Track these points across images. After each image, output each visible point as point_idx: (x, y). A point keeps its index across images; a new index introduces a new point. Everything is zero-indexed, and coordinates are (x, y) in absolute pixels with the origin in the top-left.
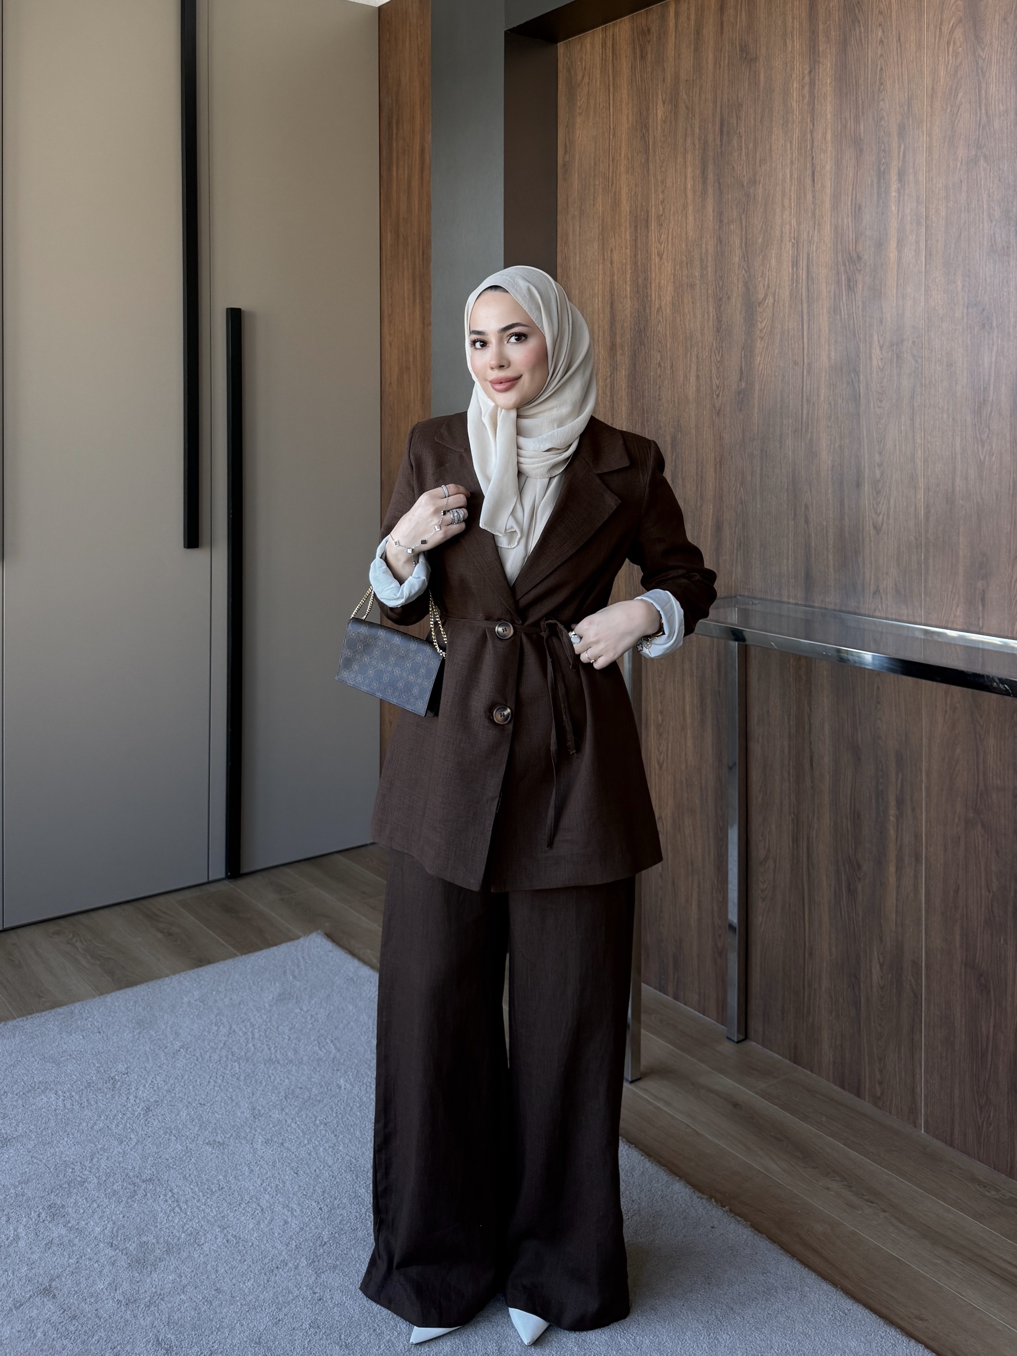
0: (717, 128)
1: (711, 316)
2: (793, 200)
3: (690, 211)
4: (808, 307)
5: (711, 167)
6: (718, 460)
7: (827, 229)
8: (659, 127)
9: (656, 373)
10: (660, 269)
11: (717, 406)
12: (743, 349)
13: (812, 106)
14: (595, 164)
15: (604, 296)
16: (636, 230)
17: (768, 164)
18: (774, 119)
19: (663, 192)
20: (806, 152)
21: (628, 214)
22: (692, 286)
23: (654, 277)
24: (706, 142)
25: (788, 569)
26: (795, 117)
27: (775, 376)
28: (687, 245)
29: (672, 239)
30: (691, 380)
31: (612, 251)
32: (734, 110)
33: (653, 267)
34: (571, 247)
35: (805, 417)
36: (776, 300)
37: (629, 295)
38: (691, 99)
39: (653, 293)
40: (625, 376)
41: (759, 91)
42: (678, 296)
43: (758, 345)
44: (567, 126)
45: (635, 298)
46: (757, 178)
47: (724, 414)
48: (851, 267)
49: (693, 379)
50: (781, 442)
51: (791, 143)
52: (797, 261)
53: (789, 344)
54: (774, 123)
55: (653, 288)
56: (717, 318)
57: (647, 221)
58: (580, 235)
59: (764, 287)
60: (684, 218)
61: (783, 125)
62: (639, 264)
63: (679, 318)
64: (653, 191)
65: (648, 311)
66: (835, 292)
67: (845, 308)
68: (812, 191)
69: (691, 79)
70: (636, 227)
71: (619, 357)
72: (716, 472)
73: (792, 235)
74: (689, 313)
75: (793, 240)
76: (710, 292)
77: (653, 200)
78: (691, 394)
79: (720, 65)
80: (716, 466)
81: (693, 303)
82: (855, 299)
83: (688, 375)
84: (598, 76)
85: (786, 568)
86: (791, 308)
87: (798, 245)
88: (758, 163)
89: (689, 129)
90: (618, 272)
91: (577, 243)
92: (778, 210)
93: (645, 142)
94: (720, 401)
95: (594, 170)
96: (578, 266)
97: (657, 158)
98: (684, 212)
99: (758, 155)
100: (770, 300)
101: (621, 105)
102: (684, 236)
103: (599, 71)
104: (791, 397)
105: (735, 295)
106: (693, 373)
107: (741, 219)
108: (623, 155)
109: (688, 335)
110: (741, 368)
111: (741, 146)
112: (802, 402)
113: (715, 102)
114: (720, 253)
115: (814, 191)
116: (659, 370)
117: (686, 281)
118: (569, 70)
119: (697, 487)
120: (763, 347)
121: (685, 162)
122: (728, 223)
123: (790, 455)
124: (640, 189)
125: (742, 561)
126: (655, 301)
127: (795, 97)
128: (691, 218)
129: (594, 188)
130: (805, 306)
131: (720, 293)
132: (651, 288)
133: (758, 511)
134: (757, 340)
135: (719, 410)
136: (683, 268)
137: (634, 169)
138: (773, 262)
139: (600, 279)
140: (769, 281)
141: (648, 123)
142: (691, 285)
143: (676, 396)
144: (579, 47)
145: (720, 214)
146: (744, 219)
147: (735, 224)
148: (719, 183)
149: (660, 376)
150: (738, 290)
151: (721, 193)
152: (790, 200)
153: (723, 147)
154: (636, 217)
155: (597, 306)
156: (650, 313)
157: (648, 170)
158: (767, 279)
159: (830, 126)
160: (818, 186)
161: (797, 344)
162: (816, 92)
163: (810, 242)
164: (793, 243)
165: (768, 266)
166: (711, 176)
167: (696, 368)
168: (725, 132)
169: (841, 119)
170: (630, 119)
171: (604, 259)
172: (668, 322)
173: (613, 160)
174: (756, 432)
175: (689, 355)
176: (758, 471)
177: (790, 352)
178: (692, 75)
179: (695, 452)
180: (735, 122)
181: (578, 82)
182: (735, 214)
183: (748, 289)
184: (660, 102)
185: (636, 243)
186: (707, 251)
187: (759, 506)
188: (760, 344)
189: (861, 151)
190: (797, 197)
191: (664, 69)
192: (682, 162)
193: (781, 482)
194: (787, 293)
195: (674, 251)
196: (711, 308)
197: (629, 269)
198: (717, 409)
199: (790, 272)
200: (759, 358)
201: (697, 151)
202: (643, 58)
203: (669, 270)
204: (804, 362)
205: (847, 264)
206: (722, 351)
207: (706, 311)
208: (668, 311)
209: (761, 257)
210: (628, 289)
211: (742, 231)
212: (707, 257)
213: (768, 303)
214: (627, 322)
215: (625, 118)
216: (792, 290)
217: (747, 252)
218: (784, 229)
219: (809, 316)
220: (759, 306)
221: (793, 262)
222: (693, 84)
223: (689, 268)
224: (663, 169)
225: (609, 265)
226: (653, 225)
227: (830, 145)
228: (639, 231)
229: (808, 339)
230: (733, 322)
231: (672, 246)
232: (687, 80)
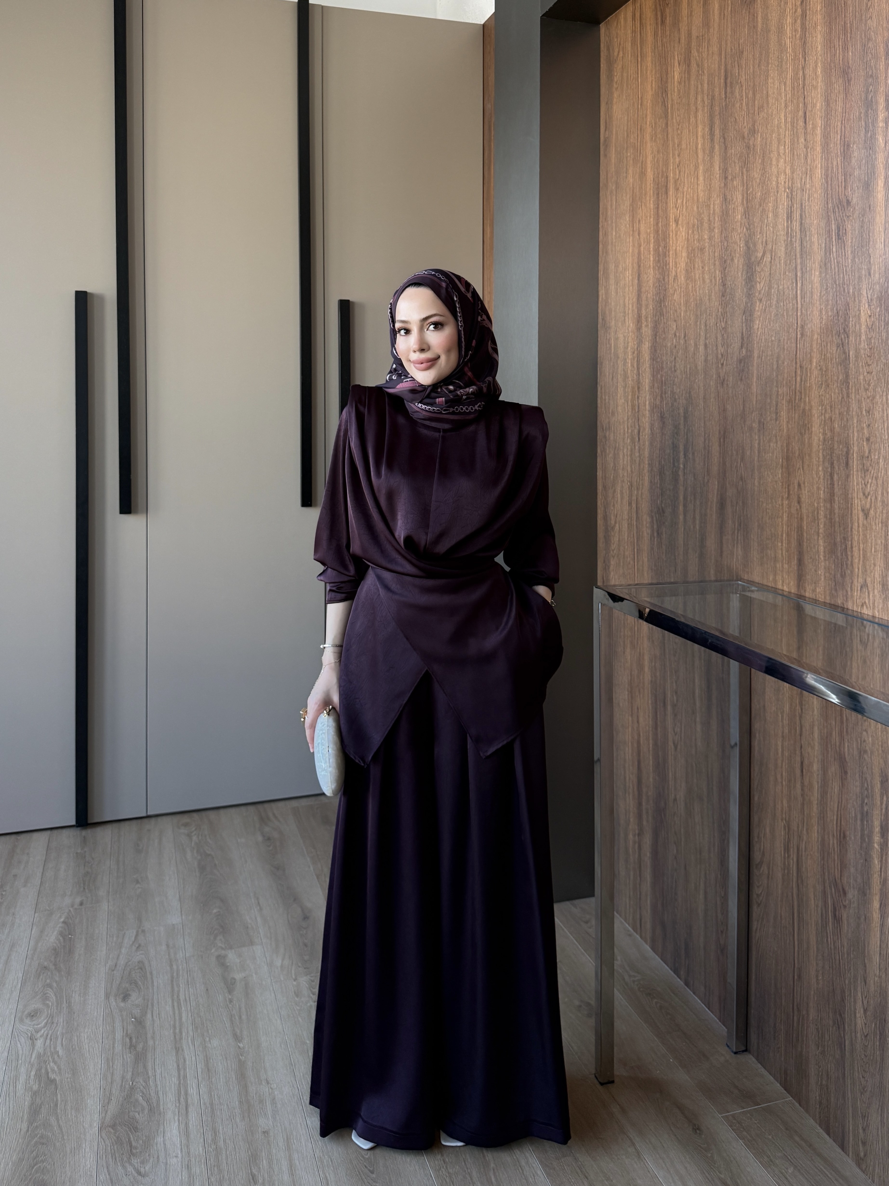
0: (722, 81)
1: (718, 281)
2: (787, 147)
3: (700, 171)
4: (801, 263)
5: (717, 122)
6: (722, 433)
7: (818, 173)
8: (676, 90)
9: (673, 344)
10: (676, 235)
11: (722, 375)
12: (744, 313)
13: (803, 40)
14: (627, 136)
15: (633, 268)
16: (658, 198)
17: (766, 111)
18: (770, 61)
19: (679, 156)
20: (798, 92)
21: (652, 182)
22: (702, 250)
23: (671, 244)
24: (713, 98)
25: (782, 554)
26: (788, 55)
27: (772, 341)
28: (698, 207)
29: (686, 203)
30: (700, 349)
31: (639, 221)
32: (736, 59)
33: (671, 234)
34: (609, 222)
35: (798, 385)
36: (773, 257)
37: (652, 264)
38: (701, 55)
39: (671, 261)
40: (648, 348)
41: (757, 35)
42: (691, 263)
43: (757, 309)
44: (607, 103)
45: (657, 268)
46: (756, 127)
47: (727, 384)
48: (841, 213)
49: (701, 348)
50: (777, 413)
51: (785, 84)
52: (791, 212)
53: (784, 305)
54: (770, 66)
55: (671, 256)
56: (722, 281)
57: (667, 186)
58: (616, 209)
59: (762, 245)
60: (696, 181)
61: (778, 66)
62: (660, 232)
63: (691, 285)
64: (671, 155)
65: (666, 280)
66: (826, 243)
67: (836, 261)
68: (805, 134)
69: (701, 34)
70: (658, 194)
71: (644, 329)
72: (720, 446)
73: (787, 185)
74: (699, 278)
75: (787, 190)
76: (716, 254)
77: (671, 165)
78: (700, 364)
79: (724, 15)
80: (720, 439)
81: (703, 268)
82: (845, 249)
83: (698, 343)
84: (629, 49)
85: (780, 552)
86: (786, 265)
87: (792, 195)
88: (756, 112)
89: (699, 86)
90: (644, 242)
91: (614, 217)
92: (774, 159)
93: (665, 106)
94: (724, 370)
95: (627, 142)
96: (614, 241)
97: (674, 121)
98: (696, 173)
99: (756, 102)
100: (767, 258)
101: (647, 73)
102: (695, 198)
103: (630, 44)
104: (786, 363)
105: (737, 255)
106: (702, 342)
107: (742, 173)
108: (648, 123)
109: (698, 302)
110: (742, 334)
111: (742, 96)
112: (796, 368)
113: (720, 54)
114: (725, 213)
115: (805, 133)
116: (674, 341)
117: (697, 244)
118: (608, 49)
119: (704, 461)
120: (762, 309)
121: (696, 122)
122: (732, 179)
123: (785, 427)
124: (661, 155)
125: (742, 541)
126: (672, 269)
127: (788, 33)
128: (701, 179)
129: (627, 160)
130: (799, 261)
131: (725, 255)
132: (669, 255)
133: (756, 488)
134: (756, 302)
135: (724, 380)
136: (695, 232)
137: (656, 136)
138: (770, 215)
139: (631, 251)
140: (766, 237)
141: (667, 87)
142: (701, 248)
143: (688, 367)
144: (615, 24)
145: (725, 171)
146: (745, 172)
147: (737, 179)
148: (724, 138)
149: (675, 347)
150: (740, 250)
151: (726, 148)
152: (785, 147)
153: (727, 100)
154: (658, 185)
155: (627, 279)
156: (669, 281)
157: (667, 135)
158: (765, 235)
159: (820, 58)
160: (810, 126)
161: (791, 304)
162: (807, 23)
163: (803, 190)
164: (787, 193)
165: (766, 221)
166: (717, 132)
167: (704, 336)
168: (728, 85)
169: (830, 48)
170: (654, 86)
171: (633, 231)
172: (682, 290)
173: (641, 129)
174: (754, 403)
175: (698, 323)
176: (756, 445)
177: (785, 314)
178: (701, 30)
179: (703, 425)
180: (737, 71)
181: (615, 58)
182: (738, 169)
183: (749, 248)
184: (676, 64)
185: (658, 211)
186: (714, 210)
187: (756, 484)
188: (759, 307)
189: (849, 81)
190: (791, 142)
191: (679, 30)
192: (694, 121)
193: (776, 457)
194: (783, 249)
195: (687, 214)
196: (717, 272)
197: (652, 238)
198: (722, 378)
199: (785, 225)
200: (757, 322)
201: (706, 108)
202: (663, 22)
203: (684, 235)
204: (797, 324)
205: (837, 210)
206: (727, 316)
207: (713, 275)
208: (682, 279)
209: (759, 212)
210: (652, 259)
211: (743, 186)
212: (714, 218)
213: (766, 262)
214: (650, 293)
215: (649, 86)
216: (787, 244)
217: (748, 208)
218: (779, 179)
219: (802, 273)
220: (758, 266)
221: (787, 215)
222: (703, 39)
223: (699, 231)
224: (679, 132)
225: (637, 237)
226: (671, 192)
227: (820, 80)
228: (660, 198)
229: (802, 298)
230: (735, 285)
231: (686, 209)
232: (698, 37)
